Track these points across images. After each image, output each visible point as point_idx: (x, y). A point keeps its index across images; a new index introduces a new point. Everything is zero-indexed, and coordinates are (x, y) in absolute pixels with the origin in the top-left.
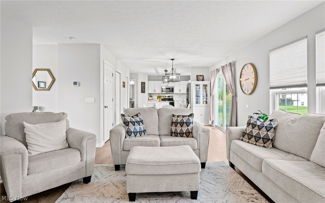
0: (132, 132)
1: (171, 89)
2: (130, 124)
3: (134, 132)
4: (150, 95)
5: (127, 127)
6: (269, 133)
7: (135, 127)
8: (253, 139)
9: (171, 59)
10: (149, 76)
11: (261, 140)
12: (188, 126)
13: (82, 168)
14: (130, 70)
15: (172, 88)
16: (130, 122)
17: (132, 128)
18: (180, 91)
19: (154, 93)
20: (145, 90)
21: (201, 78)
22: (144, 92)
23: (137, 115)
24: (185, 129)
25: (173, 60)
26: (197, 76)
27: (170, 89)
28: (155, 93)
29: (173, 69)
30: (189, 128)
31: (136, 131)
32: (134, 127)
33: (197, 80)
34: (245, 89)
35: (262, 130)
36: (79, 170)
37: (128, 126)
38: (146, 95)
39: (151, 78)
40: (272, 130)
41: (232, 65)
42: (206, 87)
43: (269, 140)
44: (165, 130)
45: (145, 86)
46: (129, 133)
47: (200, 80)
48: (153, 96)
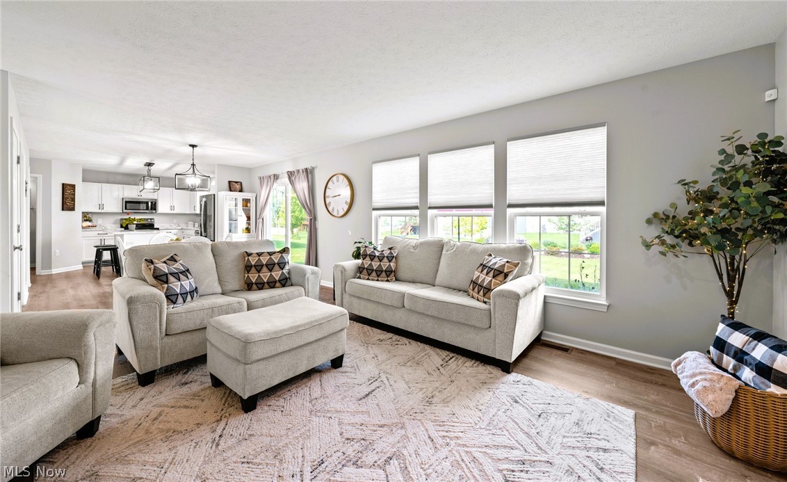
0: (178, 295)
1: (150, 204)
2: (171, 279)
3: (181, 294)
4: (86, 217)
5: (166, 285)
6: (391, 264)
7: (181, 284)
8: (374, 274)
9: (190, 145)
10: (84, 171)
11: (384, 273)
12: (282, 269)
13: (86, 399)
14: (30, 150)
15: (152, 203)
16: (171, 274)
17: (176, 286)
18: (172, 208)
19: (100, 211)
20: (74, 204)
21: (238, 187)
22: (73, 209)
23: (173, 259)
24: (277, 274)
25: (193, 146)
26: (230, 182)
27: (147, 203)
28: (103, 211)
29: (193, 165)
30: (284, 271)
31: (184, 291)
32: (179, 283)
33: (231, 191)
34: (333, 209)
35: (384, 261)
36: (76, 408)
37: (167, 282)
38: (76, 215)
39: (91, 176)
40: (394, 259)
41: (309, 173)
42: (249, 204)
43: (392, 272)
44: (234, 282)
45: (74, 195)
46: (171, 298)
47: (235, 191)
48: (94, 218)
